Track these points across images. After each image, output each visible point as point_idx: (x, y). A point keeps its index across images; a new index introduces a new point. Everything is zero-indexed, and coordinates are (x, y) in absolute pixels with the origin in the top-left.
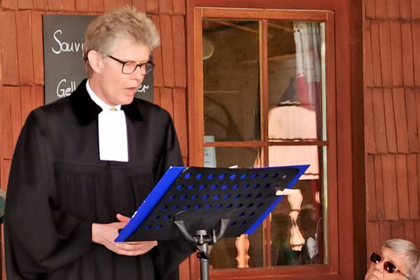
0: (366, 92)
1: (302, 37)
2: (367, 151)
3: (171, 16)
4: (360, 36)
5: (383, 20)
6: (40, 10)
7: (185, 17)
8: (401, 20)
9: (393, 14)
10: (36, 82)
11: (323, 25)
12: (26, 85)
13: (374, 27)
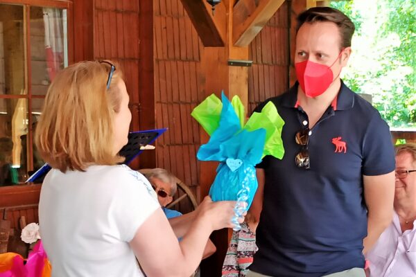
1: (49, 19)
4: (91, 20)
5: (106, 11)
8: (116, 11)
9: (111, 6)
11: (65, 11)
13: (100, 15)
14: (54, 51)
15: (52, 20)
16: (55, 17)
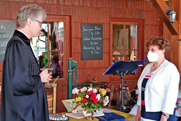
0: (145, 40)
1: (132, 28)
2: (145, 52)
3: (107, 24)
4: (144, 28)
6: (80, 22)
7: (109, 24)
8: (152, 25)
9: (150, 24)
10: (79, 37)
11: (136, 26)
12: (77, 38)
13: (147, 26)
14: (133, 37)
15: (133, 28)
16: (134, 27)
